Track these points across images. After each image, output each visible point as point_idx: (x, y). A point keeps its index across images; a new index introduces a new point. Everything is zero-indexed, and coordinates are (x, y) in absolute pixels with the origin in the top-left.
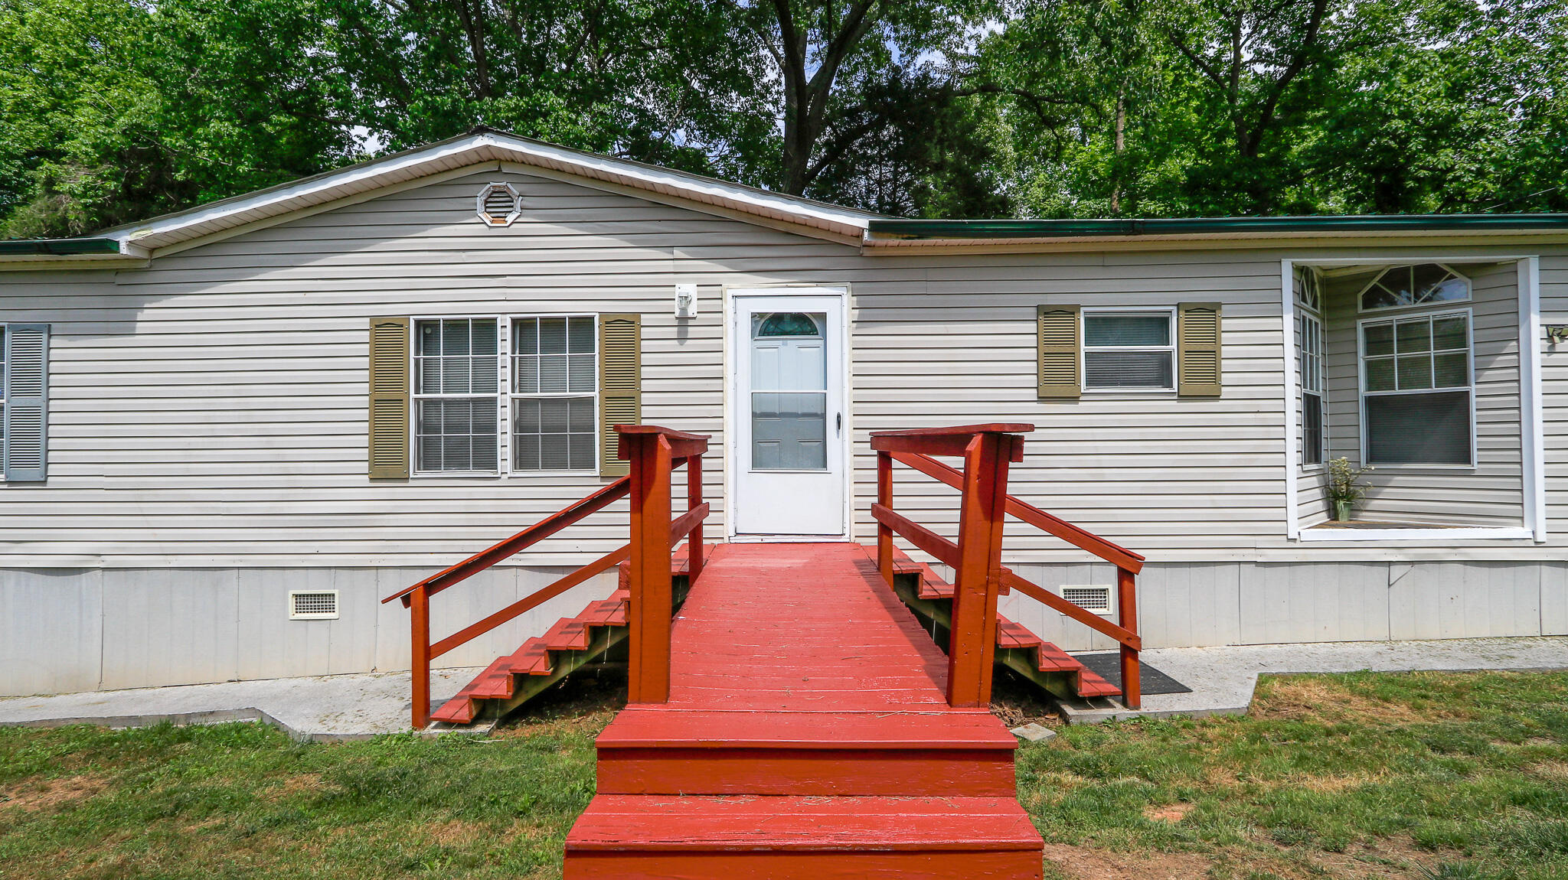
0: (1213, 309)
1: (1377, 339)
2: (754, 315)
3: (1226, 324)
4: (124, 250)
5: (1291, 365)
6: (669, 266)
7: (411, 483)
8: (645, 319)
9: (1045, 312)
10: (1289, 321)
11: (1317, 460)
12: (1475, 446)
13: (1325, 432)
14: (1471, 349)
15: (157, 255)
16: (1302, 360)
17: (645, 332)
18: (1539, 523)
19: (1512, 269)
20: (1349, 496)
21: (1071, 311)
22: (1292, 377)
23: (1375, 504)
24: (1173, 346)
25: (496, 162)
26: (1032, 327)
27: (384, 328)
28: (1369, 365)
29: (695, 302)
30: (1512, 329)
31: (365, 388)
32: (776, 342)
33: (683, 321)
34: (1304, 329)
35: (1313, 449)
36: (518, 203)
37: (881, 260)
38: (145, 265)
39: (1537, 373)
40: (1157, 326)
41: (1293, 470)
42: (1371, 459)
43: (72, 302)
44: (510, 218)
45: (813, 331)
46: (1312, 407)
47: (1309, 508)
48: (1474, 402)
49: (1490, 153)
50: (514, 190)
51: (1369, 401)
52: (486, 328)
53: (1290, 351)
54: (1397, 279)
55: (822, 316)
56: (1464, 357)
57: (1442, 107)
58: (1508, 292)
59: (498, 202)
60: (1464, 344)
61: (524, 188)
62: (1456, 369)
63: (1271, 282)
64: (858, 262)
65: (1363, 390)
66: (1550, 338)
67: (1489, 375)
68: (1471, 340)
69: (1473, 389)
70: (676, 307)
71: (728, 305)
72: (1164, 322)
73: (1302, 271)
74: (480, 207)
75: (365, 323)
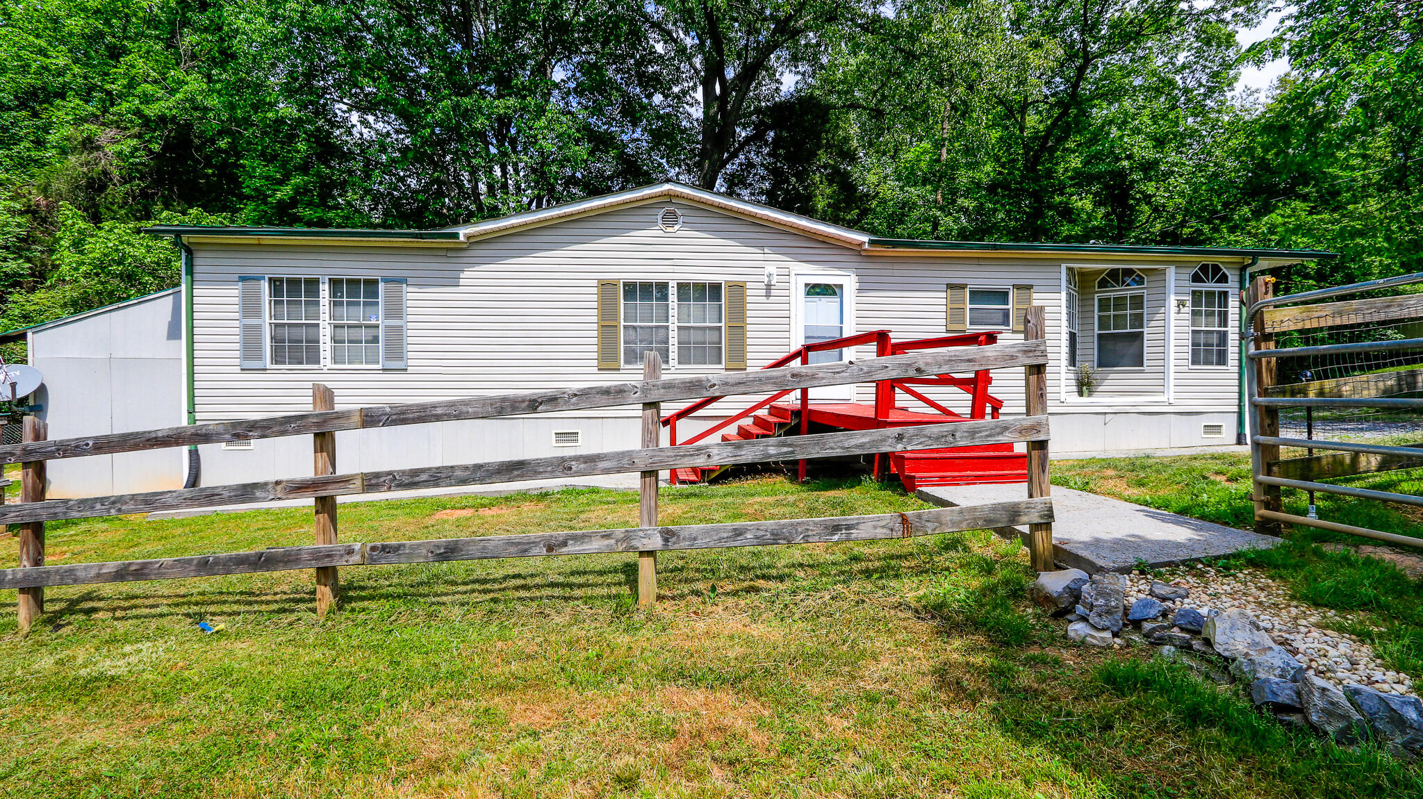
0: (1029, 287)
1: (1104, 304)
2: (807, 285)
3: (1035, 296)
4: (462, 238)
5: (1064, 317)
6: (761, 257)
7: (621, 371)
8: (749, 285)
9: (951, 287)
10: (1064, 295)
11: (1074, 366)
12: (1145, 358)
13: (1078, 352)
14: (1145, 310)
15: (472, 240)
16: (1069, 314)
17: (749, 292)
18: (1171, 394)
19: (1163, 272)
20: (1089, 384)
21: (963, 287)
22: (1064, 323)
23: (1100, 388)
24: (1010, 306)
25: (669, 196)
26: (944, 295)
27: (606, 287)
28: (1100, 317)
29: (775, 277)
30: (1162, 303)
31: (595, 319)
32: (816, 299)
33: (769, 287)
34: (1070, 298)
35: (1072, 361)
36: (681, 220)
37: (870, 258)
38: (465, 246)
39: (1173, 323)
40: (1002, 296)
41: (1063, 369)
42: (1099, 366)
43: (420, 266)
44: (677, 227)
45: (834, 293)
46: (1072, 337)
47: (1070, 389)
48: (1146, 337)
49: (1175, 187)
50: (679, 212)
51: (1099, 335)
52: (663, 287)
53: (1064, 310)
54: (1113, 274)
55: (841, 287)
56: (1142, 314)
57: (1150, 154)
58: (1161, 284)
59: (670, 219)
60: (1142, 308)
61: (684, 211)
62: (1138, 320)
63: (1055, 275)
64: (858, 259)
65: (1097, 331)
66: (1178, 306)
67: (1153, 324)
68: (1145, 307)
69: (1146, 330)
70: (766, 280)
71: (793, 278)
72: (1006, 294)
73: (1069, 269)
74: (660, 221)
75: (595, 283)
